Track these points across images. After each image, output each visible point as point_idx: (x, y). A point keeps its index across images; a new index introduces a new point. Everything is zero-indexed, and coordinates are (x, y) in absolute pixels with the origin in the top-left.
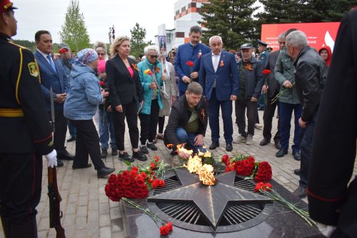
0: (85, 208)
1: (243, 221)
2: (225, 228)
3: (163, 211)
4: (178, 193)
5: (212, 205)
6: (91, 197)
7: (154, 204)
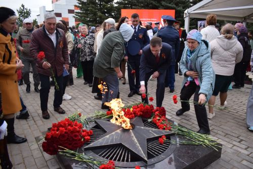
0: (22, 165)
1: (163, 152)
2: (152, 160)
3: (100, 156)
4: (108, 139)
5: (138, 144)
6: (25, 155)
7: (91, 151)
